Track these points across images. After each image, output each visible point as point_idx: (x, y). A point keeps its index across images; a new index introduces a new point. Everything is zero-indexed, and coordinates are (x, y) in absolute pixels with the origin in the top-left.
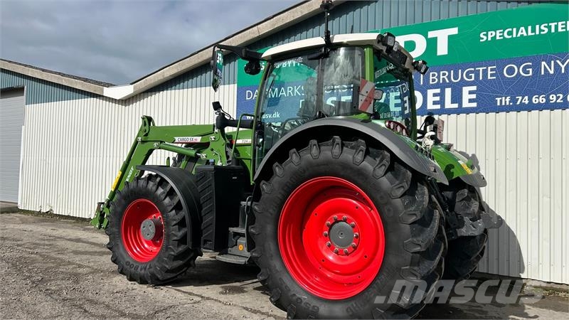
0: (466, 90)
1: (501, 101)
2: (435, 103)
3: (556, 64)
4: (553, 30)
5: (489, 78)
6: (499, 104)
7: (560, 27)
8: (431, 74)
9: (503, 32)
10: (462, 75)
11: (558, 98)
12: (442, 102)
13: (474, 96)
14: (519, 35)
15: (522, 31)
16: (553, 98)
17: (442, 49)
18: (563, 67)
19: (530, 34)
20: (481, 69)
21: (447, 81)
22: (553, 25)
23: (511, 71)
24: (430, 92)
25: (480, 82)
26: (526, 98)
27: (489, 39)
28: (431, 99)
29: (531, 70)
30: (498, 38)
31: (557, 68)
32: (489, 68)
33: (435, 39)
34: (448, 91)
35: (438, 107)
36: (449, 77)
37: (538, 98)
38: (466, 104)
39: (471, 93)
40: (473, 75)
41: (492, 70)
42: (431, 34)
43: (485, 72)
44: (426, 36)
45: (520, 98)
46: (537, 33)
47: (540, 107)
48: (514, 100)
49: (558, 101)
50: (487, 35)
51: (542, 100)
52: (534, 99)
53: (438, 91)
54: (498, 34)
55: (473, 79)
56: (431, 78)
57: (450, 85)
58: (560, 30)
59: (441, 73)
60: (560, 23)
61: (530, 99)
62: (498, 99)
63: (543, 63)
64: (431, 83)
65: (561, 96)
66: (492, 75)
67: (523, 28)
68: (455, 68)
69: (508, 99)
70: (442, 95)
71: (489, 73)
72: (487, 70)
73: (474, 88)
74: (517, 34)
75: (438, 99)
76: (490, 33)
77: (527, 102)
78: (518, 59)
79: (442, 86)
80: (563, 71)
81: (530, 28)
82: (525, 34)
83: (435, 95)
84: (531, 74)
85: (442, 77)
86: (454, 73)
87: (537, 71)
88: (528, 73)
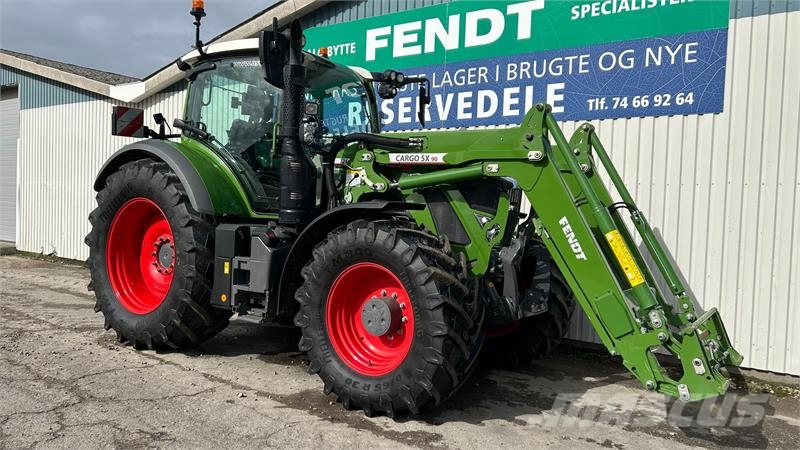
0: (551, 88)
1: (594, 104)
2: (512, 107)
3: (664, 52)
4: (663, 3)
5: (581, 71)
6: (591, 108)
8: (509, 65)
9: (600, 6)
10: (548, 67)
11: (664, 99)
12: (521, 106)
13: (560, 97)
14: (619, 11)
15: (624, 4)
16: (658, 99)
17: (524, 31)
18: (673, 55)
19: (634, 8)
20: (571, 58)
21: (529, 76)
23: (607, 61)
24: (508, 92)
25: (570, 77)
26: (625, 99)
27: (583, 16)
28: (508, 101)
29: (632, 59)
30: (594, 14)
31: (665, 55)
32: (581, 57)
33: (516, 16)
34: (529, 90)
35: (516, 112)
36: (531, 70)
37: (640, 99)
39: (557, 92)
40: (561, 67)
41: (584, 60)
42: (511, 9)
43: (576, 62)
44: (504, 13)
45: (618, 99)
46: (643, 6)
47: (641, 113)
48: (609, 103)
49: (665, 104)
50: (579, 10)
51: (644, 102)
52: (634, 102)
53: (516, 90)
54: (594, 9)
55: (561, 73)
56: (509, 71)
57: (533, 81)
59: (522, 64)
61: (630, 101)
62: (591, 101)
63: (649, 50)
64: (509, 79)
65: (669, 96)
66: (584, 68)
68: (538, 56)
69: (603, 102)
70: (521, 96)
71: (581, 64)
72: (578, 60)
73: (561, 86)
74: (617, 9)
75: (516, 101)
76: (583, 7)
77: (625, 105)
78: (616, 44)
79: (522, 83)
80: (673, 62)
82: (628, 9)
83: (513, 96)
84: (632, 66)
85: (522, 70)
86: (537, 64)
87: (640, 61)
88: (629, 64)
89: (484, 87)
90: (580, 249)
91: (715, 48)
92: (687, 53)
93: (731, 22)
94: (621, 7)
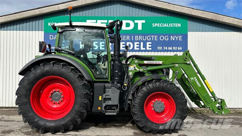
0: (148, 43)
1: (159, 48)
4: (174, 26)
5: (155, 40)
6: (158, 49)
7: (176, 25)
8: (136, 36)
9: (160, 24)
10: (147, 38)
11: (175, 48)
12: (140, 47)
13: (150, 46)
15: (165, 25)
16: (174, 48)
17: (140, 28)
18: (177, 38)
19: (168, 26)
20: (153, 36)
21: (142, 40)
22: (174, 24)
23: (162, 38)
24: (136, 43)
25: (153, 41)
26: (167, 47)
27: (155, 26)
28: (136, 46)
29: (168, 38)
30: (158, 26)
31: (175, 38)
32: (155, 36)
33: (137, 23)
34: (142, 43)
35: (138, 49)
36: (142, 38)
38: (148, 49)
39: (149, 44)
40: (150, 38)
41: (156, 37)
42: (136, 21)
43: (154, 37)
44: (134, 22)
45: (165, 47)
46: (170, 26)
47: (170, 51)
48: (163, 48)
49: (176, 49)
50: (154, 25)
51: (171, 48)
52: (169, 48)
54: (158, 25)
55: (150, 40)
56: (136, 38)
57: (143, 41)
58: (176, 26)
59: (140, 36)
60: (176, 24)
62: (158, 47)
63: (171, 36)
64: (136, 40)
65: (176, 48)
66: (156, 39)
67: (165, 24)
68: (144, 35)
69: (161, 48)
70: (140, 45)
71: (155, 38)
72: (155, 37)
73: (150, 43)
75: (138, 46)
76: (155, 24)
77: (167, 49)
78: (164, 34)
79: (140, 41)
80: (177, 40)
81: (168, 24)
82: (166, 26)
83: (137, 44)
84: (168, 40)
85: (139, 38)
86: (144, 37)
87: (170, 39)
88: (167, 39)
89: (128, 41)
90: (199, 84)
91: (185, 37)
92: (180, 38)
93: (188, 32)
94: (165, 26)
